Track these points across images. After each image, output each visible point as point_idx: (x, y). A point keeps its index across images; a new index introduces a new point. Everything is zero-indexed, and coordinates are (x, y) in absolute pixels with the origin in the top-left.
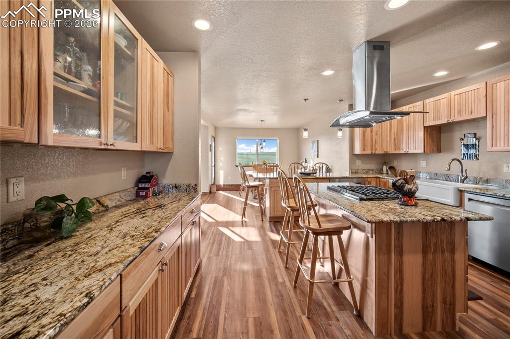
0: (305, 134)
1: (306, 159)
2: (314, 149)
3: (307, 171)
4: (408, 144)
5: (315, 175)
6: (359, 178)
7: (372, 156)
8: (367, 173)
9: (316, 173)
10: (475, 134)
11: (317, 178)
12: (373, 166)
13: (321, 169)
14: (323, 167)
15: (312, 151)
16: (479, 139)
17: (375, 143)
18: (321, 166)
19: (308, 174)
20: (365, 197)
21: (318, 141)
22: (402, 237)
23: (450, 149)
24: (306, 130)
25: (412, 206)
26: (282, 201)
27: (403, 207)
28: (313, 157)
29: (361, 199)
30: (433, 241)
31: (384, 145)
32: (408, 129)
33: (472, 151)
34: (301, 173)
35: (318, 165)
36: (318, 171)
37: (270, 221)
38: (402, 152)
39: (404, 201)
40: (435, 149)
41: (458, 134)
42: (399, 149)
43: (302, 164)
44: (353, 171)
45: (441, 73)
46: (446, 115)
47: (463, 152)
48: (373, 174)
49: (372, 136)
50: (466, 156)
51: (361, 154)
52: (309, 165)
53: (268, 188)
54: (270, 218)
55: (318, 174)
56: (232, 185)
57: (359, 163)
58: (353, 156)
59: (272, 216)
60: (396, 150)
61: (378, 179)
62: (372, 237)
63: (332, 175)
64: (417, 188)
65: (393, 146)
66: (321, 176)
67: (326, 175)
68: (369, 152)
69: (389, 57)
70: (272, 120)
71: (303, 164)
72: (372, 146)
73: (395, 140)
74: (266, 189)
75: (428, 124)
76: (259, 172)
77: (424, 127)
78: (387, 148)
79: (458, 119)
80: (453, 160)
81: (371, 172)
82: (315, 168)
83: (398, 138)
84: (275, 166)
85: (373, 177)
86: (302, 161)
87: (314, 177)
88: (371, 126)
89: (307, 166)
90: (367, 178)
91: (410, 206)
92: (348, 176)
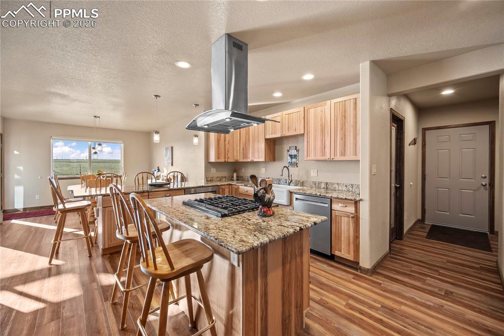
0: (156, 138)
1: (158, 167)
2: (168, 157)
3: (160, 181)
4: (253, 153)
5: (168, 186)
6: (214, 186)
7: (226, 164)
8: (220, 180)
9: (169, 184)
10: (296, 147)
11: (170, 190)
12: (225, 173)
13: (176, 178)
14: (177, 176)
15: (165, 158)
16: (298, 151)
17: (228, 152)
18: (176, 175)
19: (161, 186)
20: (226, 212)
21: (172, 147)
22: (267, 255)
23: (281, 159)
24: (157, 132)
25: (271, 216)
26: (117, 231)
27: (264, 219)
28: (166, 165)
29: (224, 216)
30: (290, 250)
31: (235, 153)
32: (254, 141)
33: (294, 160)
34: (151, 185)
35: (172, 174)
36: (172, 181)
37: (103, 255)
38: (249, 160)
39: (264, 212)
40: (272, 158)
41: (286, 147)
42: (247, 158)
43: (153, 174)
44: (209, 179)
45: (278, 94)
46: (280, 131)
47: (289, 161)
48: (225, 181)
49: (225, 145)
50: (291, 164)
51: (216, 162)
52: (162, 174)
53: (100, 208)
54: (104, 250)
55: (172, 184)
56: (42, 207)
57: (213, 171)
58: (209, 164)
59: (107, 247)
60: (244, 158)
61: (230, 186)
62: (239, 266)
63: (187, 185)
64: (274, 197)
65: (242, 154)
66: (175, 187)
67: (181, 185)
68: (223, 160)
69: (247, 60)
70: (113, 118)
71: (155, 173)
72: (225, 155)
73: (243, 150)
74: (98, 210)
75: (268, 137)
76: (90, 185)
77: (265, 139)
78: (237, 156)
79: (287, 133)
80: (285, 167)
81: (224, 179)
82: (168, 177)
83: (245, 147)
84: (115, 177)
85: (227, 185)
86: (154, 170)
87: (167, 189)
88: (228, 132)
89: (160, 175)
90: (222, 185)
91: (269, 216)
92: (204, 185)
